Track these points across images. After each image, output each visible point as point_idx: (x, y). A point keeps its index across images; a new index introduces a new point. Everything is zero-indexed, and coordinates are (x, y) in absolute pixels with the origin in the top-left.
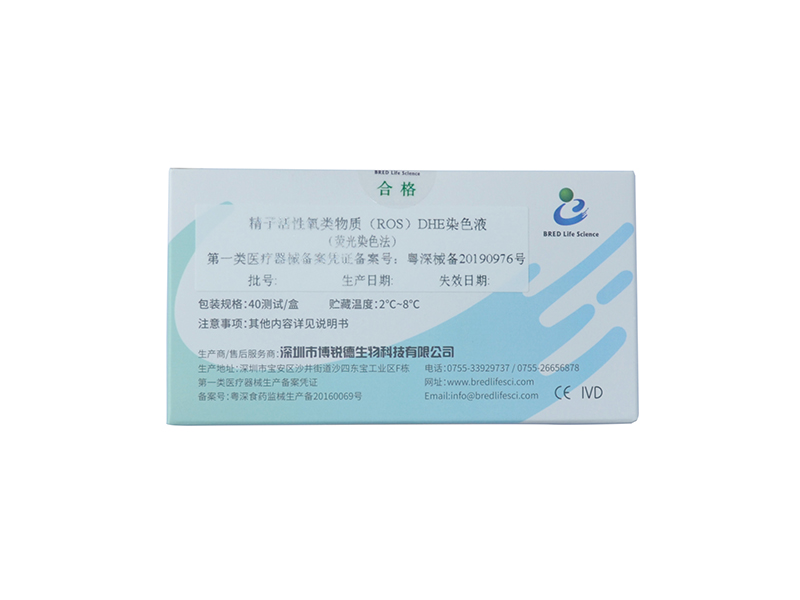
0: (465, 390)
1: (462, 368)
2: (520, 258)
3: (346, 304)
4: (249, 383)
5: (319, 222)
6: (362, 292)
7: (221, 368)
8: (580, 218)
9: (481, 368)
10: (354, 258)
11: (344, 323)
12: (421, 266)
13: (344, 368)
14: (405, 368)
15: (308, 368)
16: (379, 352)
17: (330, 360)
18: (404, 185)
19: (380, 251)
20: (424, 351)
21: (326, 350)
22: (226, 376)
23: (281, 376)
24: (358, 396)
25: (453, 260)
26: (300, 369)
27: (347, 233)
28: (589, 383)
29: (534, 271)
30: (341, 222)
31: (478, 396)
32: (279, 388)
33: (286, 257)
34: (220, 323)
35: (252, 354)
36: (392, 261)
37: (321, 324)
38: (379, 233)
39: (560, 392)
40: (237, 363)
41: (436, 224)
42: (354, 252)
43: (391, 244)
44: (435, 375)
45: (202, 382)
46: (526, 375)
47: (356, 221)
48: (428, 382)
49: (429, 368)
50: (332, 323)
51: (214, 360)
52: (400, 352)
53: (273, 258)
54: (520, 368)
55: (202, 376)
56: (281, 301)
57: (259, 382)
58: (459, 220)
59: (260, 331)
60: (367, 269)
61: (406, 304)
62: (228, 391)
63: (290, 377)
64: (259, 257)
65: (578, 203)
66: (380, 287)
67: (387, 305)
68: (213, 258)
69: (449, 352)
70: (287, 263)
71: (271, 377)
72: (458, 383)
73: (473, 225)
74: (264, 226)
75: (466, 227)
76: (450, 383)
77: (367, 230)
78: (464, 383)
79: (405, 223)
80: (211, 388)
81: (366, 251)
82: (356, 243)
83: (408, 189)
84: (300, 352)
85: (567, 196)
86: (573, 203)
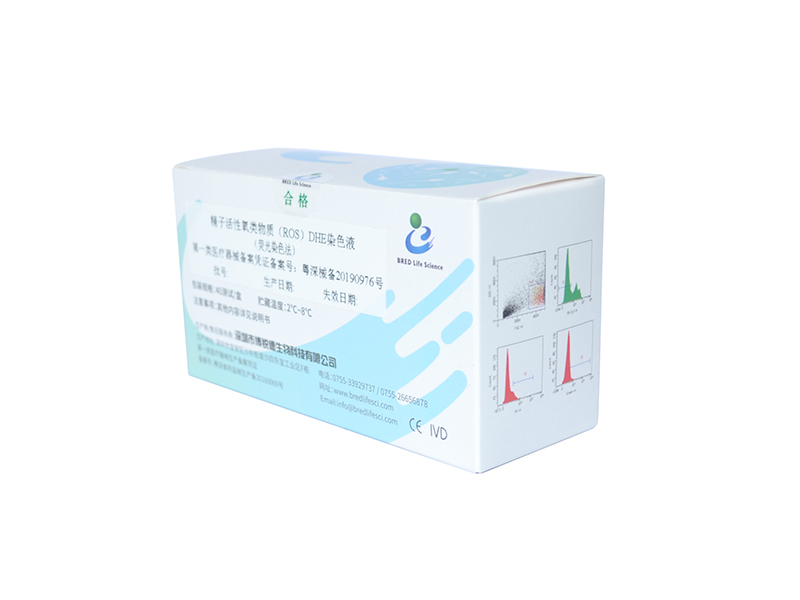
0: (348, 401)
1: (343, 380)
2: (379, 283)
3: (267, 302)
4: (222, 355)
5: (249, 225)
6: (275, 293)
7: (207, 339)
8: (426, 248)
9: (354, 383)
10: (270, 262)
11: (267, 319)
12: (311, 277)
13: (270, 358)
14: (306, 369)
15: (251, 353)
16: (291, 351)
17: (260, 349)
18: (300, 197)
19: (285, 258)
20: (316, 358)
21: (259, 339)
22: (211, 346)
23: (238, 355)
24: (281, 385)
25: (332, 276)
26: (247, 352)
27: (267, 238)
28: (437, 422)
29: (390, 297)
30: (261, 227)
31: (355, 409)
32: (236, 364)
33: (232, 254)
34: (203, 302)
35: (221, 332)
36: (293, 269)
37: (255, 317)
38: (286, 241)
39: (414, 423)
40: (214, 337)
41: (318, 237)
42: (270, 256)
43: (292, 252)
44: (325, 381)
45: (200, 347)
46: (386, 400)
47: (270, 227)
48: (322, 386)
49: (321, 373)
50: (261, 317)
51: (202, 331)
52: (304, 354)
53: (225, 253)
54: (384, 392)
55: (199, 342)
56: (232, 291)
57: (226, 356)
58: (336, 237)
59: (222, 313)
60: (277, 273)
61: (303, 311)
62: (214, 358)
63: (243, 357)
64: (217, 251)
65: (425, 231)
66: (286, 292)
67: (291, 309)
69: (333, 362)
70: (232, 259)
71: (234, 354)
72: (341, 393)
73: (346, 243)
74: (219, 224)
75: (340, 244)
76: (336, 391)
77: (277, 237)
78: (346, 395)
79: (300, 234)
80: (204, 354)
81: (278, 257)
82: (270, 248)
83: (303, 200)
84: (246, 338)
85: (416, 221)
86: (422, 231)
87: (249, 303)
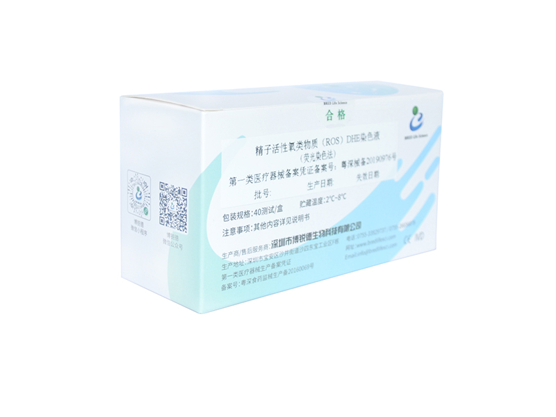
0: (364, 249)
1: (364, 235)
2: (394, 156)
3: (308, 203)
4: (252, 271)
5: (295, 145)
6: (318, 192)
7: (236, 264)
8: (421, 125)
9: (373, 233)
10: (314, 168)
11: (307, 216)
12: (348, 168)
13: (306, 248)
14: (337, 241)
15: (287, 253)
16: (325, 233)
17: (299, 244)
18: (339, 112)
19: (327, 162)
20: (347, 228)
21: (297, 238)
22: (239, 269)
23: (270, 262)
24: (312, 266)
25: (364, 163)
26: (282, 254)
27: (312, 151)
28: (418, 232)
29: (400, 163)
30: (307, 142)
31: (369, 251)
32: (269, 271)
33: (277, 175)
34: (236, 230)
35: (255, 249)
36: (334, 167)
37: (295, 220)
38: (327, 149)
39: (406, 240)
40: (244, 258)
41: (354, 138)
42: (314, 164)
43: (333, 156)
44: (351, 243)
45: (224, 277)
47: (315, 141)
48: (348, 248)
49: (348, 238)
50: (301, 218)
51: (232, 259)
52: (336, 230)
53: (270, 176)
54: (391, 228)
55: (224, 272)
56: (273, 208)
57: (258, 269)
58: (366, 134)
59: (261, 231)
60: (321, 176)
61: (339, 197)
62: (239, 279)
63: (275, 261)
64: (261, 177)
65: (420, 115)
66: (328, 188)
67: (330, 200)
68: (233, 181)
69: (359, 225)
70: (277, 178)
72: (361, 245)
73: (373, 136)
74: (264, 152)
75: (370, 139)
76: (358, 246)
77: (321, 148)
78: (365, 244)
79: (340, 140)
80: (230, 280)
81: (320, 163)
82: (315, 158)
83: (341, 114)
84: (282, 242)
85: (415, 111)
86: (418, 116)
87: (291, 210)
